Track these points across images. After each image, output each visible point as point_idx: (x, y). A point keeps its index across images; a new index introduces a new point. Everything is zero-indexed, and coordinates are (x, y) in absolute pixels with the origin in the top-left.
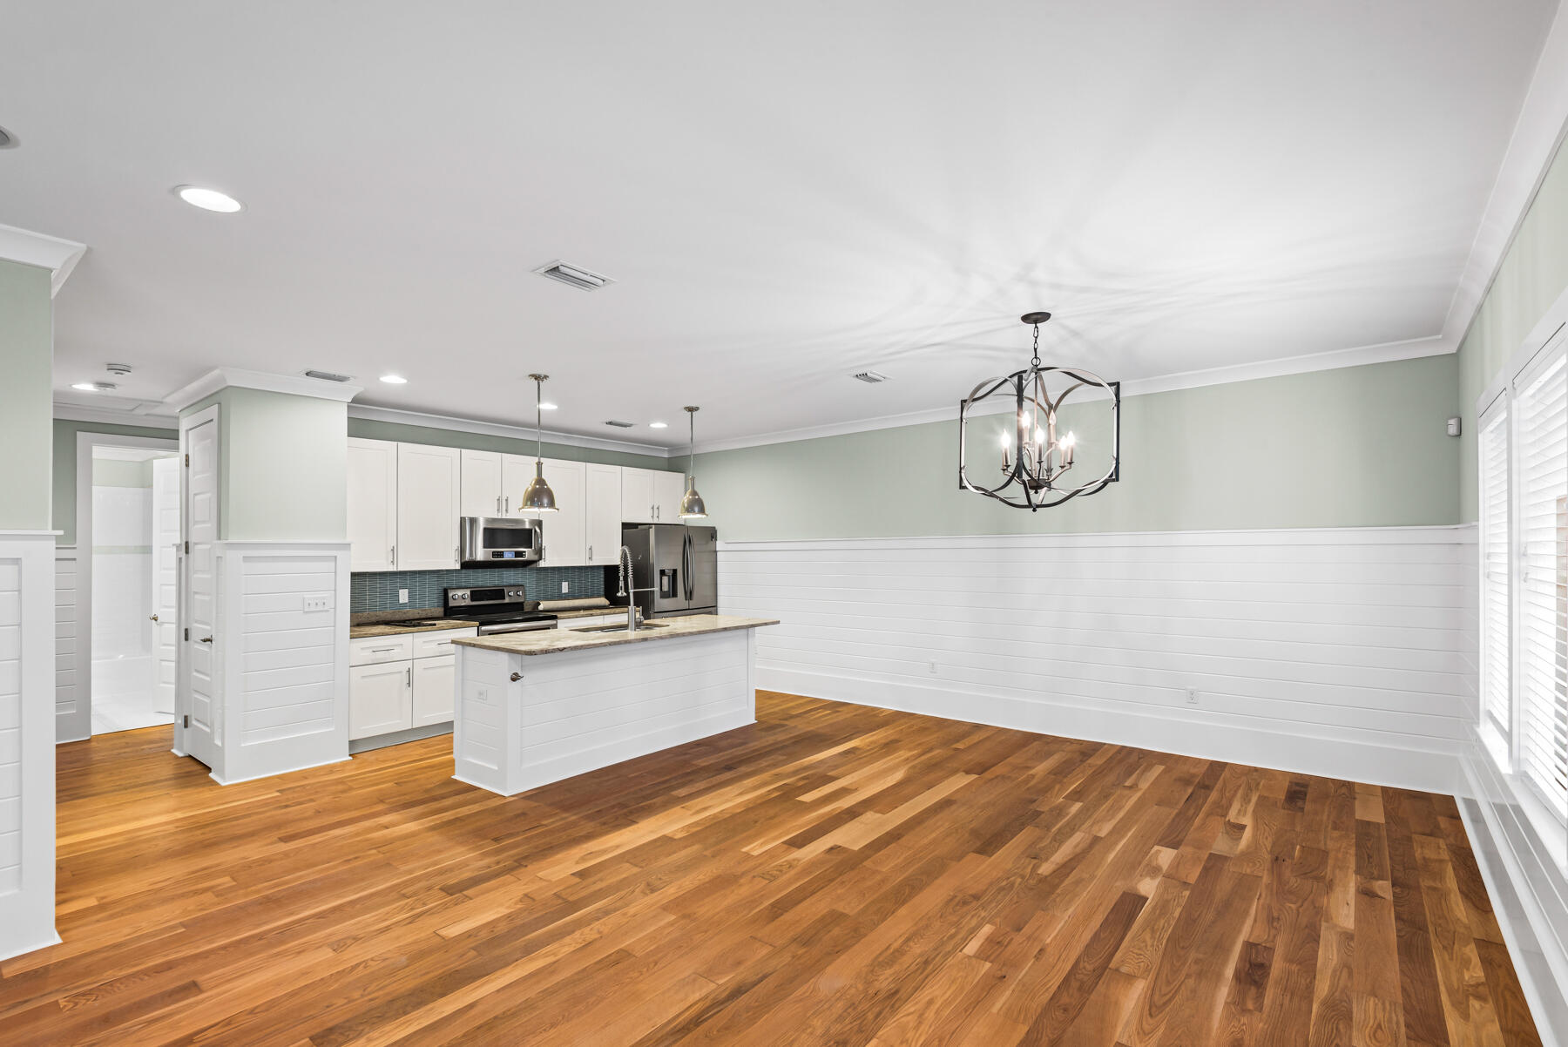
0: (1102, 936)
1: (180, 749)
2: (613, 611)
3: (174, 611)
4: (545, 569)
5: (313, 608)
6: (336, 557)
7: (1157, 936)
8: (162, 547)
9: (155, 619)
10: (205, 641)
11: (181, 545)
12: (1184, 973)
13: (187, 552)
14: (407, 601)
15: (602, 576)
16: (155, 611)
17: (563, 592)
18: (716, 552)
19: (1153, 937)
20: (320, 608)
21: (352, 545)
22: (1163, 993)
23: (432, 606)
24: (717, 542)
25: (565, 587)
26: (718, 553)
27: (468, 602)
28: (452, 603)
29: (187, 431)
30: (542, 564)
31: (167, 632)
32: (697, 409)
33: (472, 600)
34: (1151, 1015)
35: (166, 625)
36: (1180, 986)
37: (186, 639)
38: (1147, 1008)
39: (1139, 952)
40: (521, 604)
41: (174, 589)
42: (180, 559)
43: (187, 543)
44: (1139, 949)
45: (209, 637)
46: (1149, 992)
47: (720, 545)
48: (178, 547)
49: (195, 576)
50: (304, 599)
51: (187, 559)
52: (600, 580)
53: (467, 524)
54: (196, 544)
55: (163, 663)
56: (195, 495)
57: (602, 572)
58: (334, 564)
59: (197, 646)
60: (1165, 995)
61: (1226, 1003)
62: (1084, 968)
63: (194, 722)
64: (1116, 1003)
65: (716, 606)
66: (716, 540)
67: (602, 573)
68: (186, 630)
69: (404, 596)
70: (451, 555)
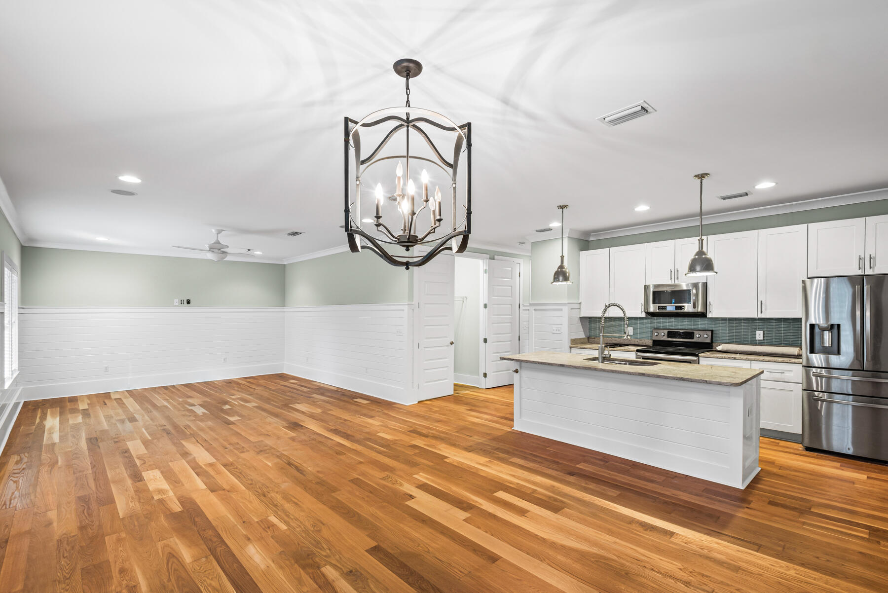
0: (235, 565)
7: (209, 588)
12: (173, 580)
19: (210, 585)
22: (174, 564)
25: (759, 335)
27: (665, 338)
33: (668, 337)
34: (170, 553)
36: (169, 574)
38: (174, 554)
39: (207, 572)
44: (209, 573)
46: (181, 560)
53: (646, 289)
60: (172, 565)
61: (139, 583)
62: (221, 547)
64: (190, 547)
70: (641, 308)
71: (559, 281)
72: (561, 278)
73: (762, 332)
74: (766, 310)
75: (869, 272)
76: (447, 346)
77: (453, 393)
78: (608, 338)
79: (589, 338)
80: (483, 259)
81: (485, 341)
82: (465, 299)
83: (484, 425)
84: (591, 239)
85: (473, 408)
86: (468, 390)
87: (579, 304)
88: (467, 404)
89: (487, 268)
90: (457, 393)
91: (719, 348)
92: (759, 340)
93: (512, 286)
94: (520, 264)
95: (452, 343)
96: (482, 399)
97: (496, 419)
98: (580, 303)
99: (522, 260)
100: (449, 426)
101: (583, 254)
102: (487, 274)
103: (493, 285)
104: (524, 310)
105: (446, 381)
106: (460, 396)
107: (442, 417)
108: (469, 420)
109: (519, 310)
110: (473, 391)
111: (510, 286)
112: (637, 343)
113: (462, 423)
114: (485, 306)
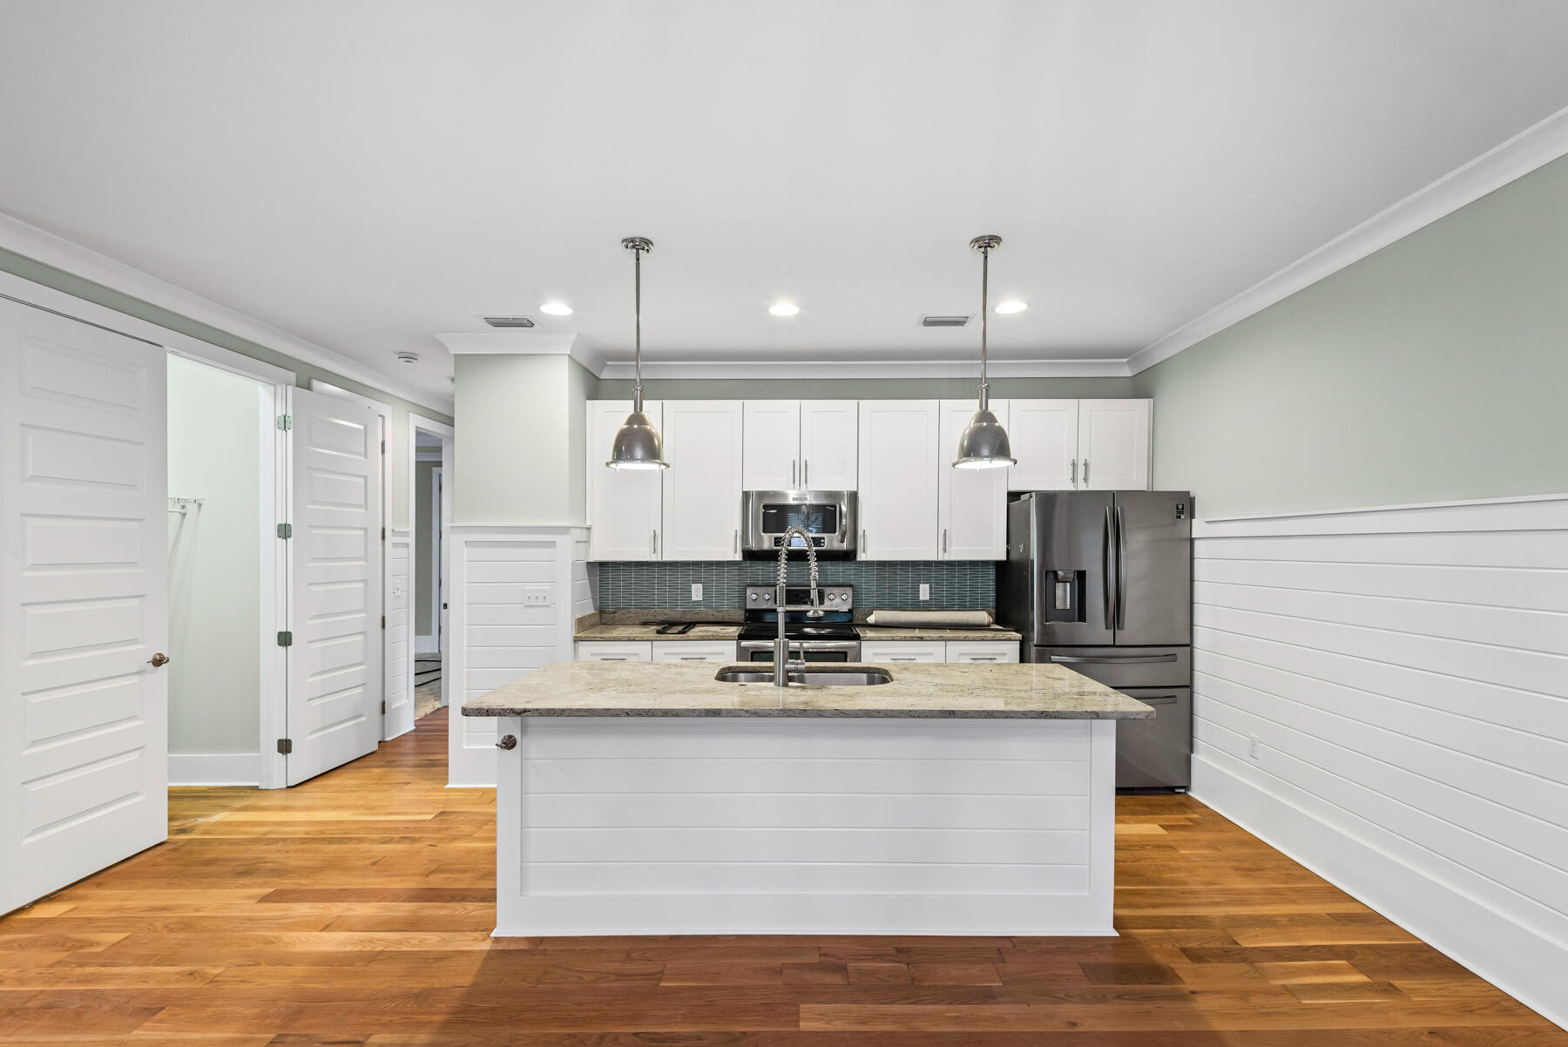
2: (1000, 635)
4: (869, 564)
6: (548, 543)
14: (700, 598)
17: (921, 598)
18: (1192, 541)
24: (1195, 520)
25: (924, 592)
26: (1197, 543)
30: (863, 556)
47: (1199, 527)
52: (987, 586)
58: (547, 551)
65: (1190, 645)
66: (1192, 516)
67: (992, 572)
69: (697, 592)
70: (733, 541)
71: (632, 459)
72: (639, 453)
73: (928, 585)
74: (950, 546)
75: (1082, 487)
76: (140, 672)
77: (164, 837)
78: (646, 611)
79: (601, 611)
80: (273, 382)
81: (285, 639)
82: (192, 508)
83: (374, 957)
84: (605, 375)
85: (287, 883)
86: (224, 808)
87: (585, 531)
88: (247, 871)
89: (290, 413)
90: (183, 831)
91: (871, 619)
92: (924, 601)
93: (366, 478)
94: (383, 417)
95: (158, 661)
96: (300, 831)
97: (405, 909)
98: (588, 529)
99: (390, 408)
100: (217, 1020)
101: (592, 405)
102: (290, 432)
103: (309, 468)
104: (395, 545)
105: (137, 799)
106: (202, 842)
107: (164, 977)
108: (300, 948)
109: (383, 545)
110: (245, 809)
111: (362, 476)
112: (712, 619)
113: (276, 981)
114: (284, 531)
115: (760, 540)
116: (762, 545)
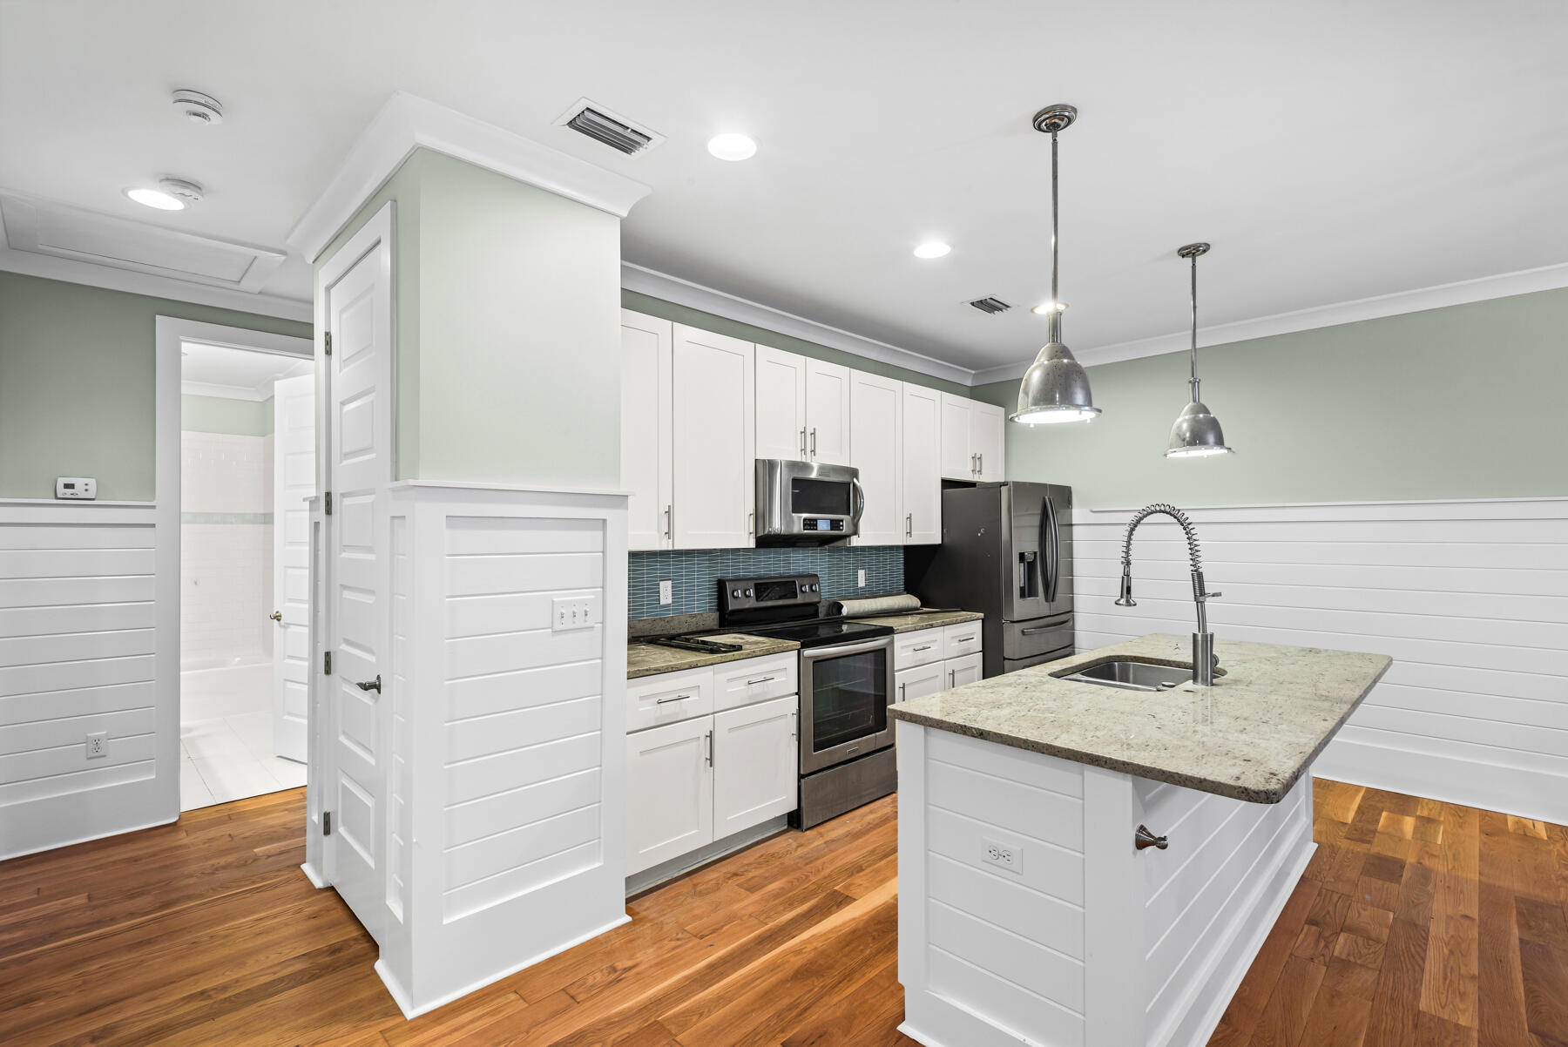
1: (319, 870)
3: (306, 607)
5: (568, 624)
6: (605, 520)
8: (287, 511)
9: (278, 618)
10: (365, 687)
11: (317, 499)
13: (329, 512)
14: (669, 601)
15: (902, 561)
16: (278, 607)
20: (580, 623)
21: (630, 499)
23: (701, 608)
24: (1073, 510)
25: (863, 579)
27: (752, 603)
28: (732, 605)
29: (328, 289)
30: (855, 542)
31: (295, 643)
32: (1206, 248)
33: (758, 597)
35: (292, 629)
37: (328, 671)
40: (815, 605)
41: (306, 574)
42: (317, 524)
43: (328, 495)
45: (373, 679)
48: (313, 502)
49: (344, 555)
50: (553, 601)
51: (329, 524)
53: (765, 470)
54: (343, 495)
55: (289, 685)
56: (343, 403)
57: (902, 555)
58: (601, 533)
59: (347, 688)
63: (341, 830)
65: (1072, 611)
68: (328, 655)
69: (666, 592)
92: (861, 588)
115: (790, 522)
116: (792, 528)
